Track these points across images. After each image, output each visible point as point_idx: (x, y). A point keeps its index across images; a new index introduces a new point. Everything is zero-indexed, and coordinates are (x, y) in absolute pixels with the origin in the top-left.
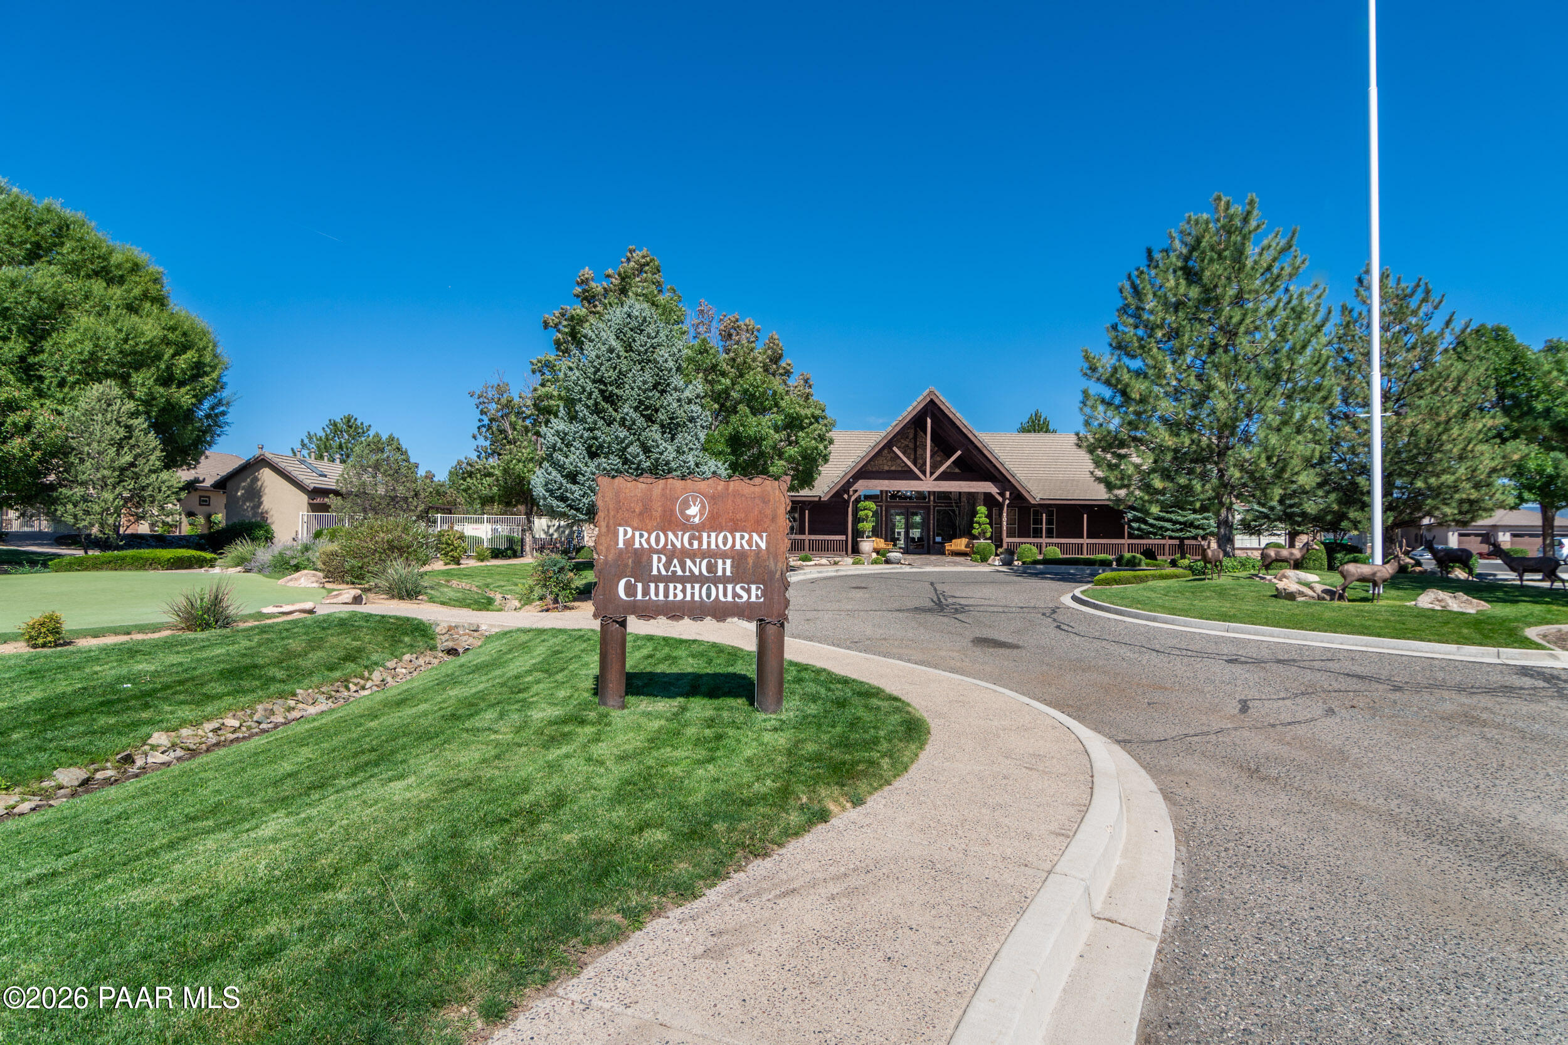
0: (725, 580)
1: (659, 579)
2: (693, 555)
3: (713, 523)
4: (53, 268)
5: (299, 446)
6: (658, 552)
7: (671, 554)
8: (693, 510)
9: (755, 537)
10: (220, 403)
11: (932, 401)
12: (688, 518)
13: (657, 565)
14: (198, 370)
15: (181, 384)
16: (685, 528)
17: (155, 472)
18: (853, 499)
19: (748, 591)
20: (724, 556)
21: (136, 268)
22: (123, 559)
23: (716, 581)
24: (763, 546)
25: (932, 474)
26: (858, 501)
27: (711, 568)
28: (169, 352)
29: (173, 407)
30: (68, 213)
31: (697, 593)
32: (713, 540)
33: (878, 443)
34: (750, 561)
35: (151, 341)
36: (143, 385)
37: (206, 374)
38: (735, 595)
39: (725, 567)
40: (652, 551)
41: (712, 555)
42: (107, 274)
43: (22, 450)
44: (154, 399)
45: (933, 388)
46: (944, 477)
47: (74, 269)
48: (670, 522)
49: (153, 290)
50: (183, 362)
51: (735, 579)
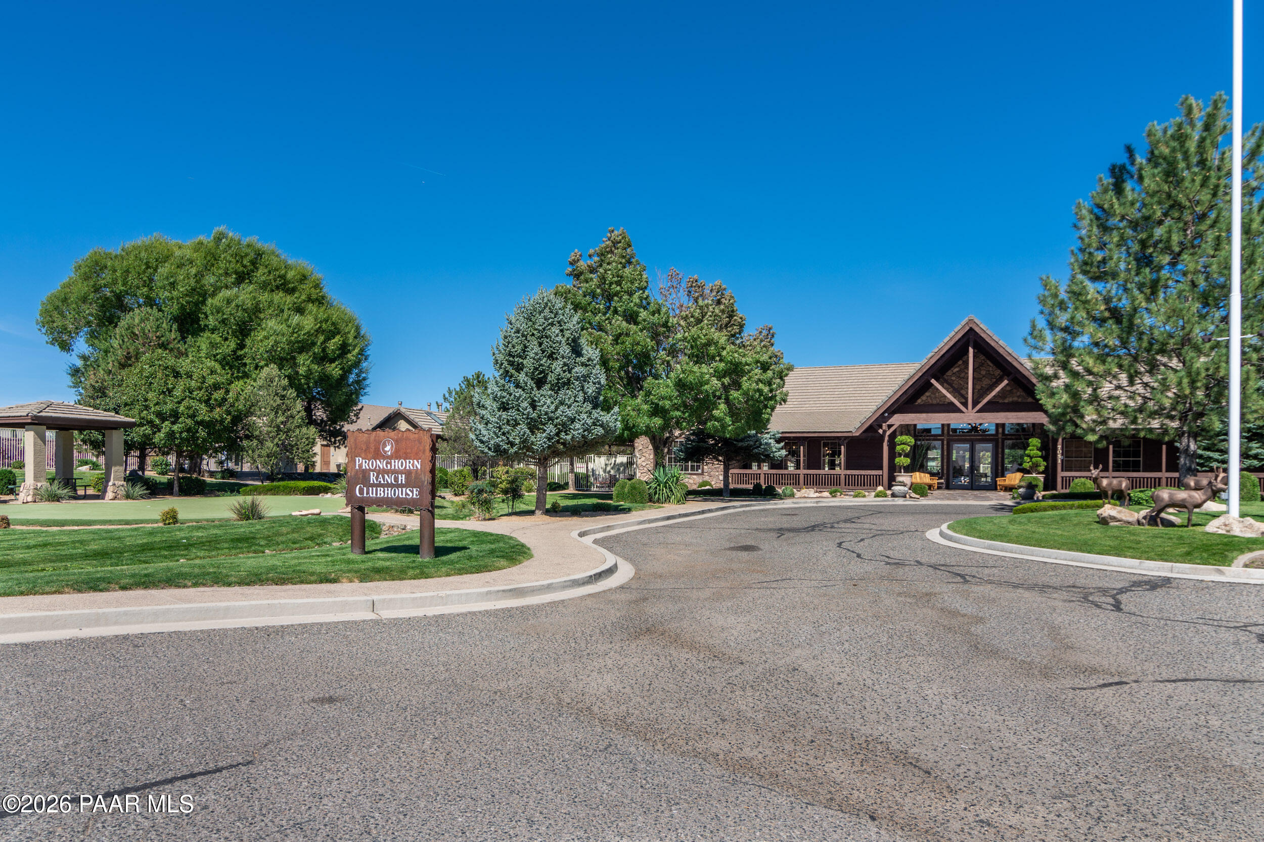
0: (402, 486)
1: (373, 485)
2: (387, 472)
3: (397, 455)
4: (251, 287)
5: (441, 401)
6: (373, 471)
7: (381, 472)
8: (388, 448)
9: (415, 461)
10: (361, 372)
11: (971, 329)
12: (386, 452)
13: (373, 478)
14: (344, 349)
15: (332, 361)
16: (384, 458)
17: (298, 427)
18: (888, 433)
19: (412, 492)
20: (401, 473)
21: (304, 278)
22: (279, 487)
23: (398, 486)
24: (419, 467)
25: (975, 404)
26: (893, 436)
27: (396, 479)
28: (322, 338)
29: (329, 378)
30: (261, 245)
31: (389, 493)
32: (397, 464)
33: (912, 377)
34: (413, 475)
35: (308, 332)
36: (304, 364)
37: (349, 352)
38: (407, 494)
39: (402, 479)
40: (370, 470)
41: (396, 472)
42: (286, 287)
43: (221, 416)
44: (311, 373)
45: (972, 316)
46: (992, 407)
47: (264, 286)
48: (378, 454)
49: (314, 294)
50: (334, 344)
51: (406, 486)
